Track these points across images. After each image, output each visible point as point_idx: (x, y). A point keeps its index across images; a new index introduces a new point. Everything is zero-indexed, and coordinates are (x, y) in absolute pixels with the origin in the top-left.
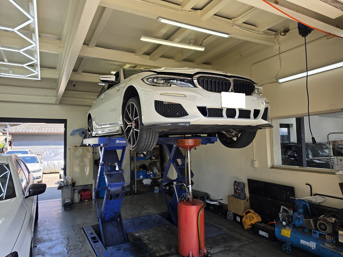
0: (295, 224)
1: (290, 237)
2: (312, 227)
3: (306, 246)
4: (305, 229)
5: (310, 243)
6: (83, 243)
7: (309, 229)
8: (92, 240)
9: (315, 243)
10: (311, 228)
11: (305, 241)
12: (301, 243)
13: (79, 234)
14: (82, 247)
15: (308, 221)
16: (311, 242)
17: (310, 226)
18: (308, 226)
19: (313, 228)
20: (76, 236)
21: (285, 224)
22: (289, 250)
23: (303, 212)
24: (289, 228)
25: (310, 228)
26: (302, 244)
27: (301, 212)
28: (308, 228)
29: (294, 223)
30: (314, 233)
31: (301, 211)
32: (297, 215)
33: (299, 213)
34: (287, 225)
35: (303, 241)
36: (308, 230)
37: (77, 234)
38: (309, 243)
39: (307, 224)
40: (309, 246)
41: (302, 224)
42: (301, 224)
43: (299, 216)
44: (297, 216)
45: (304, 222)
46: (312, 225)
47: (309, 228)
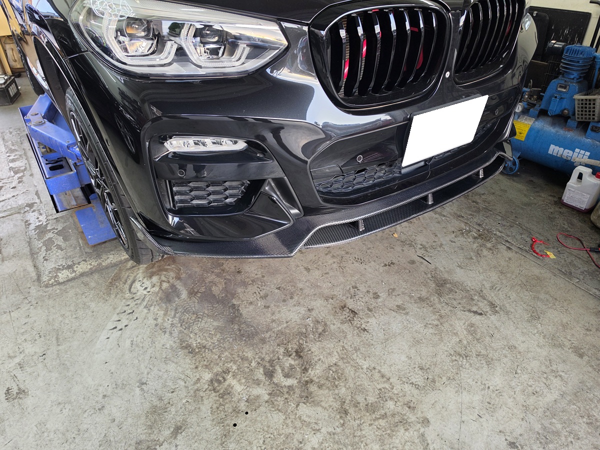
0: (546, 109)
1: (523, 139)
2: (594, 115)
3: (561, 158)
4: (569, 120)
5: (574, 152)
6: (22, 174)
7: (584, 120)
8: (46, 164)
9: (588, 154)
10: (590, 118)
11: (563, 149)
12: (550, 152)
13: (16, 150)
14: (19, 182)
15: (590, 100)
16: (577, 150)
17: (588, 113)
18: (584, 113)
19: (594, 119)
20: (9, 156)
21: (520, 109)
22: (514, 167)
23: (578, 79)
24: (526, 120)
25: (586, 118)
26: (552, 155)
27: (573, 79)
28: (580, 116)
29: (542, 107)
30: (592, 130)
31: (572, 77)
32: (561, 87)
33: (565, 81)
34: (525, 112)
35: (557, 148)
36: (576, 124)
37: (12, 151)
38: (571, 152)
39: (582, 107)
40: (569, 159)
41: (565, 109)
42: (563, 108)
43: (565, 88)
44: (559, 89)
45: (576, 102)
46: (594, 111)
47: (582, 118)
